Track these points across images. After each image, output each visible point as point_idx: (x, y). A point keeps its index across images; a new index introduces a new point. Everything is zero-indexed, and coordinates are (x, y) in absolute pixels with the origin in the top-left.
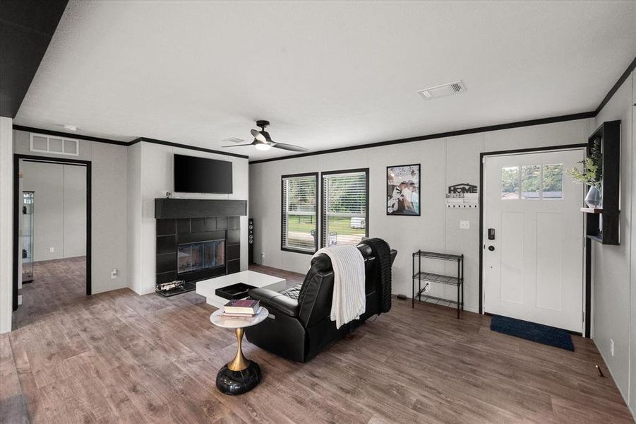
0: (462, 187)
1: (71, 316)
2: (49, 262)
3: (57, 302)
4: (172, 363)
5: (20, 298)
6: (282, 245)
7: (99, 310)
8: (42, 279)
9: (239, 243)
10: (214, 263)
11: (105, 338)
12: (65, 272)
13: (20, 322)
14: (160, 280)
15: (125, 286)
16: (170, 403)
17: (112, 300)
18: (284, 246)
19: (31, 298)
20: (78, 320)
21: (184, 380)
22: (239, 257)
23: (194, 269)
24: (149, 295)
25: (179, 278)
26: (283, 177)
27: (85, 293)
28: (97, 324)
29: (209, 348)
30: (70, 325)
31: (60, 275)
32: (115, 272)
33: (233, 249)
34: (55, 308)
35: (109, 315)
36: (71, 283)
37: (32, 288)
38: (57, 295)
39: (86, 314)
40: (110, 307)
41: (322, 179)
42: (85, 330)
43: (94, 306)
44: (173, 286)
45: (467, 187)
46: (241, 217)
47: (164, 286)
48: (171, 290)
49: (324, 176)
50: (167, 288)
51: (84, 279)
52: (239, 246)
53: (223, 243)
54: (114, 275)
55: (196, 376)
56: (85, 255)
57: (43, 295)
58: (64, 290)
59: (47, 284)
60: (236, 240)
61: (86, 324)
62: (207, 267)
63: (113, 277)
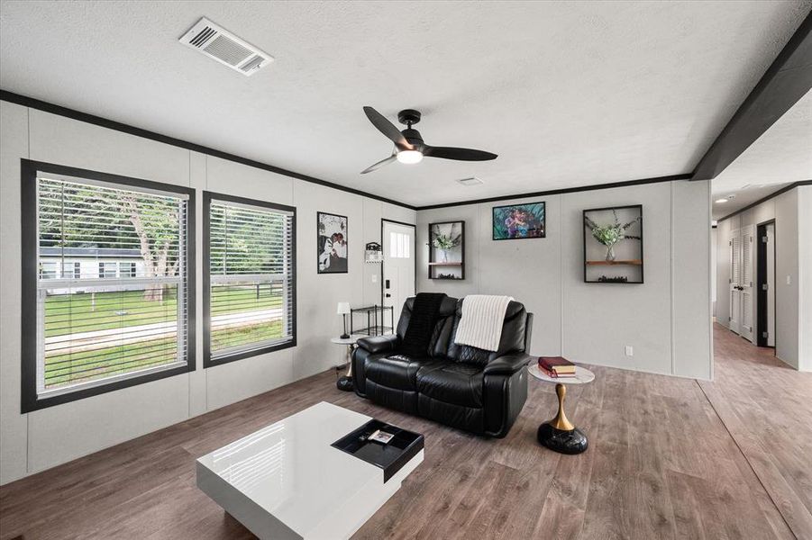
4: (589, 509)
16: (635, 478)
21: (601, 482)
29: (526, 485)
55: (584, 474)
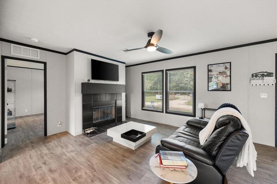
0: (261, 73)
1: (36, 151)
2: (25, 116)
3: (28, 142)
5: (6, 140)
6: (142, 107)
7: (52, 146)
8: (20, 126)
9: (122, 107)
10: (110, 117)
11: (59, 171)
12: (33, 122)
13: (5, 156)
14: (85, 127)
15: (65, 131)
17: (59, 139)
18: (143, 108)
19: (13, 138)
20: (40, 154)
22: (122, 114)
23: (101, 121)
24: (79, 136)
25: (94, 125)
26: (142, 73)
27: (44, 135)
28: (52, 157)
30: (35, 159)
31: (30, 124)
32: (60, 123)
33: (119, 110)
34: (26, 146)
35: (59, 151)
36: (36, 129)
37: (15, 132)
38: (28, 137)
39: (45, 150)
40: (59, 144)
41: (166, 73)
42: (45, 163)
43: (49, 144)
44: (92, 130)
45: (265, 74)
46: (122, 93)
47: (87, 131)
48: (91, 133)
49: (167, 72)
50: (89, 132)
51: (43, 126)
52: (122, 108)
53: (114, 107)
54: (59, 124)
56: (44, 113)
57: (20, 136)
58: (31, 133)
59: (23, 129)
60: (120, 105)
61: (45, 158)
62: (107, 119)
63: (59, 126)
